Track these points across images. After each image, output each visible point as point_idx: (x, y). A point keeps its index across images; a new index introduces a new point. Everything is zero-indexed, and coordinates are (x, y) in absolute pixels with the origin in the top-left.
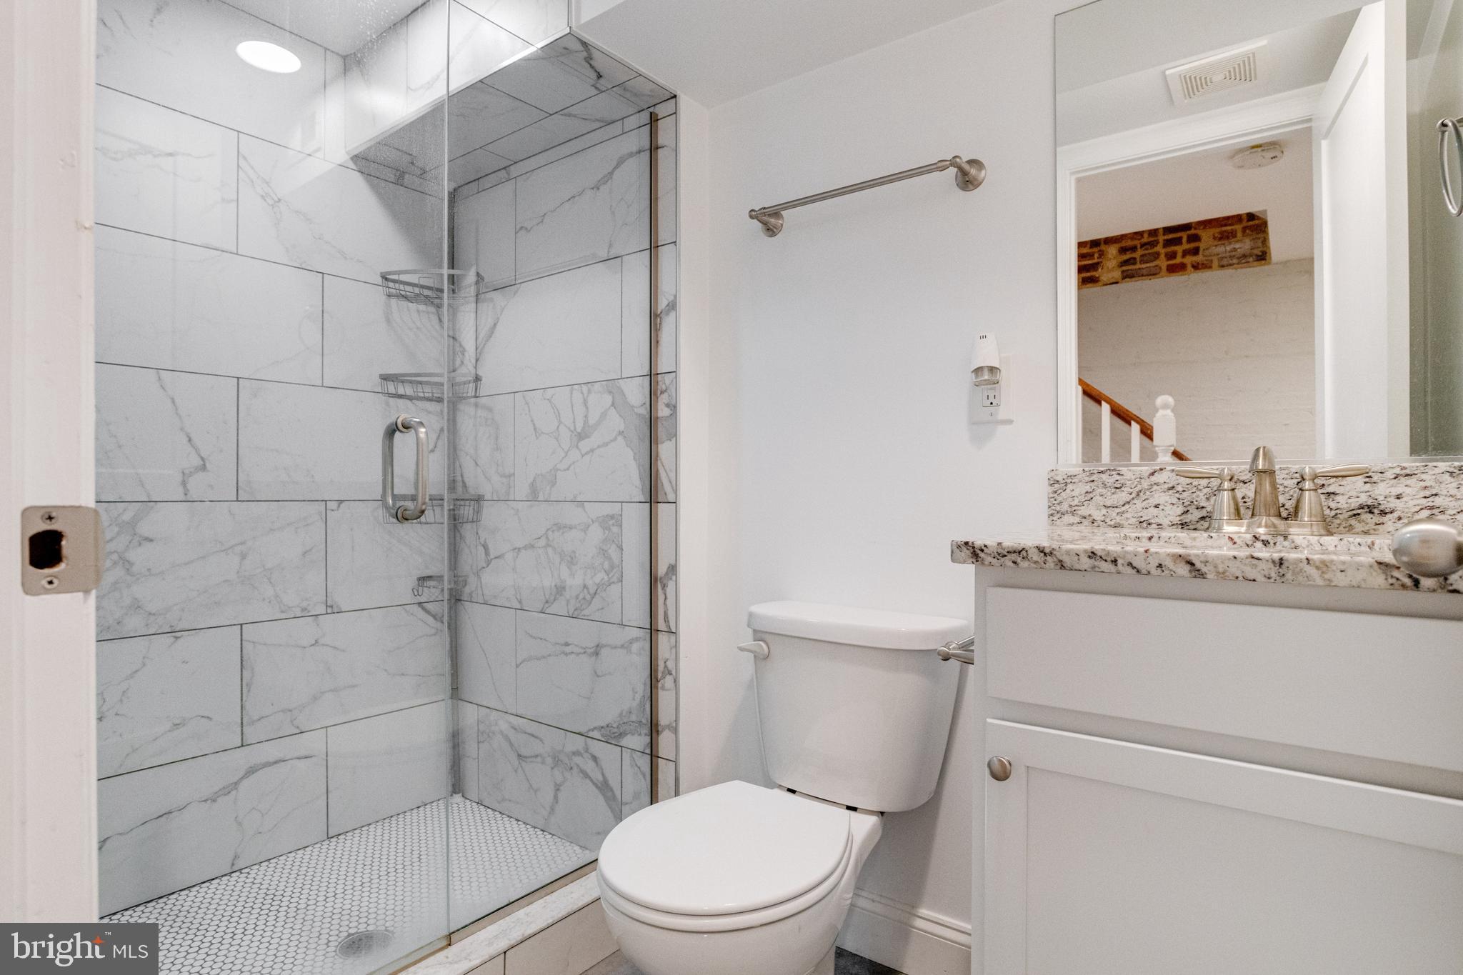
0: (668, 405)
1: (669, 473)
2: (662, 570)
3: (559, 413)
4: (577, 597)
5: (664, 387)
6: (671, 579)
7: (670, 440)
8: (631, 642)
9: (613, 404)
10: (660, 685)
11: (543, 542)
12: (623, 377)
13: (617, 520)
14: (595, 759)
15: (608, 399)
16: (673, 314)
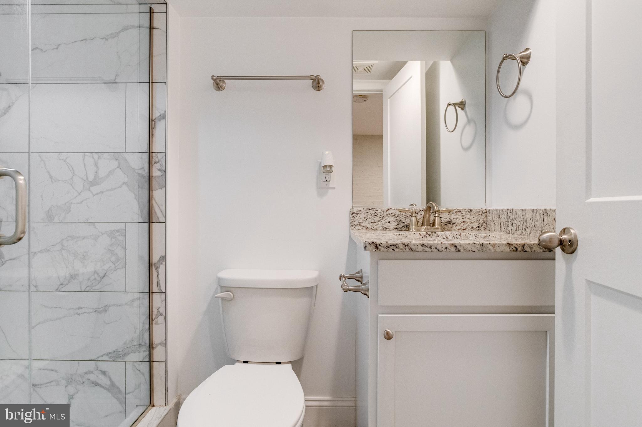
0: (159, 170)
1: (161, 207)
2: (155, 259)
3: (73, 169)
4: (89, 279)
5: (157, 160)
6: (162, 264)
7: (161, 189)
8: (133, 301)
9: (119, 167)
10: (154, 322)
11: (58, 247)
12: (126, 152)
13: (123, 233)
14: (104, 373)
15: (116, 164)
16: (163, 122)
